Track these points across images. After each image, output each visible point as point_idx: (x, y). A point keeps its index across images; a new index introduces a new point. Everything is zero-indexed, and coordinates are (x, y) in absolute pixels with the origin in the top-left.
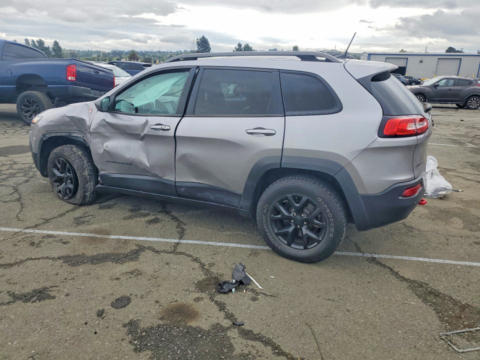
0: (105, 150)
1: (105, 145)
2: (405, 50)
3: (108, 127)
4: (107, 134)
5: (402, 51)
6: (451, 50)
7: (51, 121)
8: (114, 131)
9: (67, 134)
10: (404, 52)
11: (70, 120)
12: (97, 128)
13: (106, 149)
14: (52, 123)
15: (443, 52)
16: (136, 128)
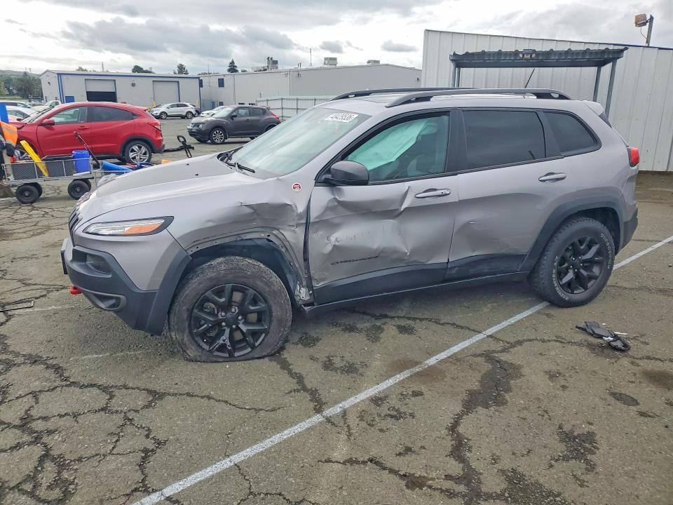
0: (334, 246)
1: (333, 238)
2: (84, 68)
3: (340, 208)
4: (337, 221)
5: (81, 69)
6: (137, 69)
7: (209, 221)
8: (349, 213)
9: (234, 239)
10: (83, 70)
11: (252, 211)
12: (323, 214)
13: (337, 244)
14: (210, 224)
15: (129, 72)
16: (391, 201)
